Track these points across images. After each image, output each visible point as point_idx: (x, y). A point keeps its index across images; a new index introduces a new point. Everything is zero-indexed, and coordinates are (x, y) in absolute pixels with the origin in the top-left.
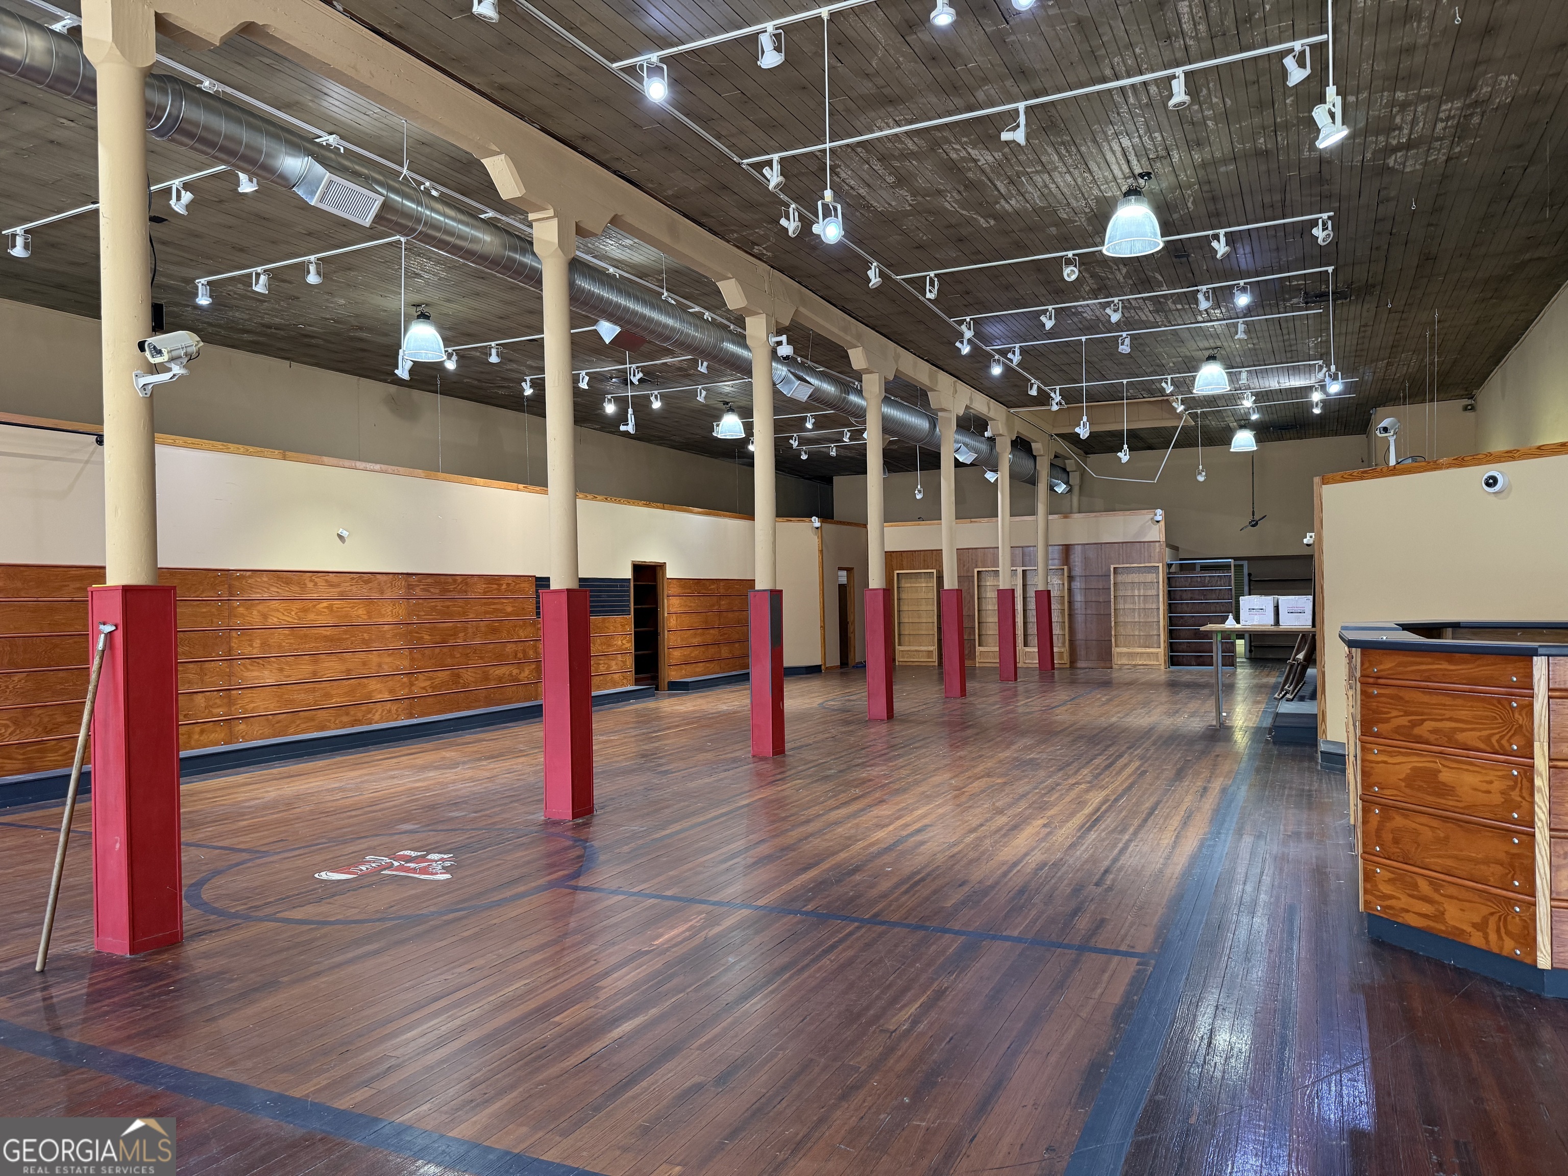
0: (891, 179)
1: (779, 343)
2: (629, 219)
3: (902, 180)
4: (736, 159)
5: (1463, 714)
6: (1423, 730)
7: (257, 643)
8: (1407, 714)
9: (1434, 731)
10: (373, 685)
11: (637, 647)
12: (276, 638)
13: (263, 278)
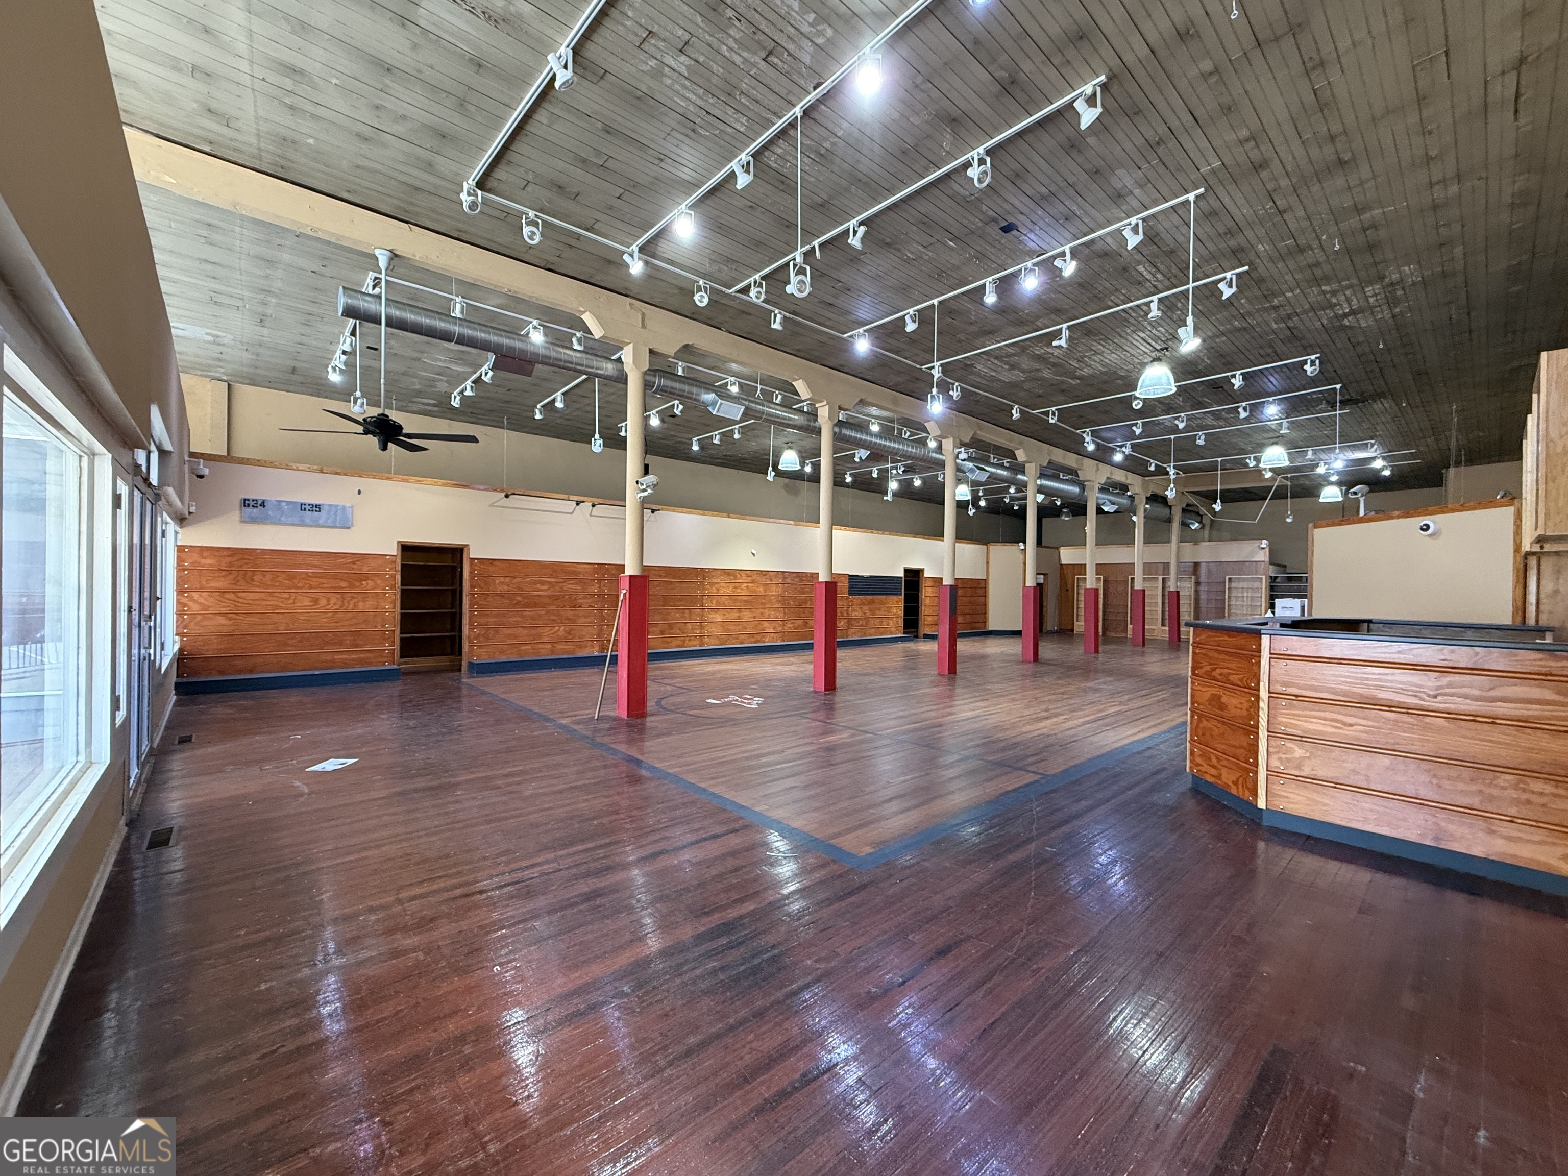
0: (1007, 367)
1: (959, 453)
2: (869, 400)
3: (1013, 367)
4: (918, 366)
5: (1233, 665)
6: (1215, 674)
7: (714, 602)
8: (1211, 664)
9: (1221, 674)
10: (766, 624)
11: (905, 615)
12: (724, 599)
13: (718, 437)
